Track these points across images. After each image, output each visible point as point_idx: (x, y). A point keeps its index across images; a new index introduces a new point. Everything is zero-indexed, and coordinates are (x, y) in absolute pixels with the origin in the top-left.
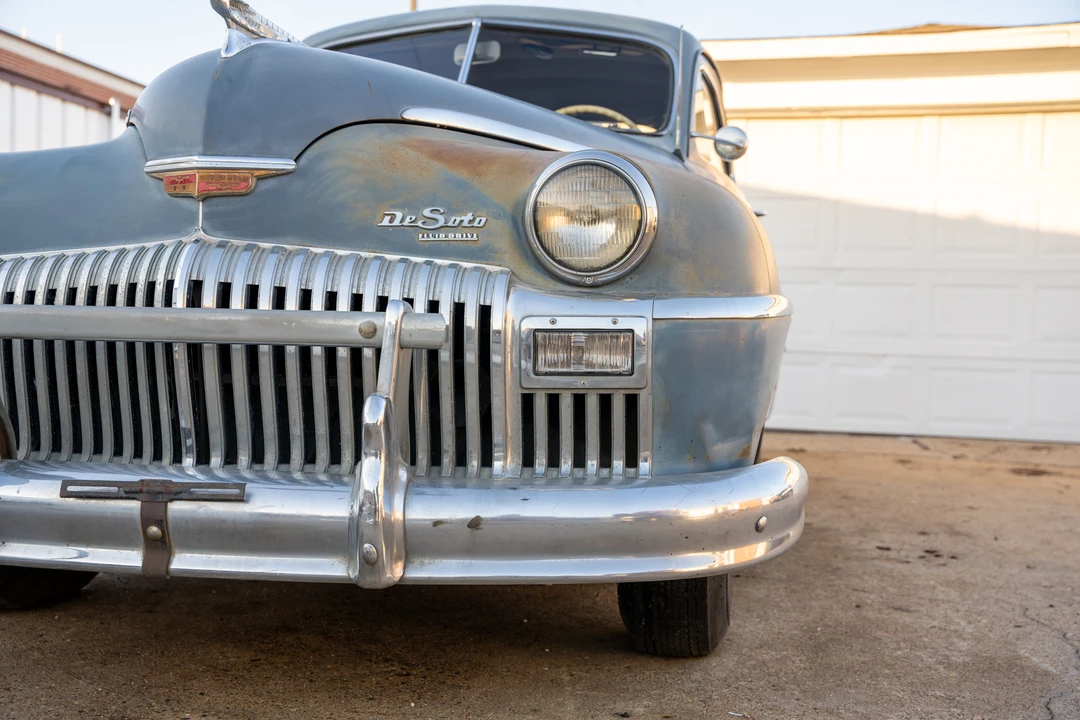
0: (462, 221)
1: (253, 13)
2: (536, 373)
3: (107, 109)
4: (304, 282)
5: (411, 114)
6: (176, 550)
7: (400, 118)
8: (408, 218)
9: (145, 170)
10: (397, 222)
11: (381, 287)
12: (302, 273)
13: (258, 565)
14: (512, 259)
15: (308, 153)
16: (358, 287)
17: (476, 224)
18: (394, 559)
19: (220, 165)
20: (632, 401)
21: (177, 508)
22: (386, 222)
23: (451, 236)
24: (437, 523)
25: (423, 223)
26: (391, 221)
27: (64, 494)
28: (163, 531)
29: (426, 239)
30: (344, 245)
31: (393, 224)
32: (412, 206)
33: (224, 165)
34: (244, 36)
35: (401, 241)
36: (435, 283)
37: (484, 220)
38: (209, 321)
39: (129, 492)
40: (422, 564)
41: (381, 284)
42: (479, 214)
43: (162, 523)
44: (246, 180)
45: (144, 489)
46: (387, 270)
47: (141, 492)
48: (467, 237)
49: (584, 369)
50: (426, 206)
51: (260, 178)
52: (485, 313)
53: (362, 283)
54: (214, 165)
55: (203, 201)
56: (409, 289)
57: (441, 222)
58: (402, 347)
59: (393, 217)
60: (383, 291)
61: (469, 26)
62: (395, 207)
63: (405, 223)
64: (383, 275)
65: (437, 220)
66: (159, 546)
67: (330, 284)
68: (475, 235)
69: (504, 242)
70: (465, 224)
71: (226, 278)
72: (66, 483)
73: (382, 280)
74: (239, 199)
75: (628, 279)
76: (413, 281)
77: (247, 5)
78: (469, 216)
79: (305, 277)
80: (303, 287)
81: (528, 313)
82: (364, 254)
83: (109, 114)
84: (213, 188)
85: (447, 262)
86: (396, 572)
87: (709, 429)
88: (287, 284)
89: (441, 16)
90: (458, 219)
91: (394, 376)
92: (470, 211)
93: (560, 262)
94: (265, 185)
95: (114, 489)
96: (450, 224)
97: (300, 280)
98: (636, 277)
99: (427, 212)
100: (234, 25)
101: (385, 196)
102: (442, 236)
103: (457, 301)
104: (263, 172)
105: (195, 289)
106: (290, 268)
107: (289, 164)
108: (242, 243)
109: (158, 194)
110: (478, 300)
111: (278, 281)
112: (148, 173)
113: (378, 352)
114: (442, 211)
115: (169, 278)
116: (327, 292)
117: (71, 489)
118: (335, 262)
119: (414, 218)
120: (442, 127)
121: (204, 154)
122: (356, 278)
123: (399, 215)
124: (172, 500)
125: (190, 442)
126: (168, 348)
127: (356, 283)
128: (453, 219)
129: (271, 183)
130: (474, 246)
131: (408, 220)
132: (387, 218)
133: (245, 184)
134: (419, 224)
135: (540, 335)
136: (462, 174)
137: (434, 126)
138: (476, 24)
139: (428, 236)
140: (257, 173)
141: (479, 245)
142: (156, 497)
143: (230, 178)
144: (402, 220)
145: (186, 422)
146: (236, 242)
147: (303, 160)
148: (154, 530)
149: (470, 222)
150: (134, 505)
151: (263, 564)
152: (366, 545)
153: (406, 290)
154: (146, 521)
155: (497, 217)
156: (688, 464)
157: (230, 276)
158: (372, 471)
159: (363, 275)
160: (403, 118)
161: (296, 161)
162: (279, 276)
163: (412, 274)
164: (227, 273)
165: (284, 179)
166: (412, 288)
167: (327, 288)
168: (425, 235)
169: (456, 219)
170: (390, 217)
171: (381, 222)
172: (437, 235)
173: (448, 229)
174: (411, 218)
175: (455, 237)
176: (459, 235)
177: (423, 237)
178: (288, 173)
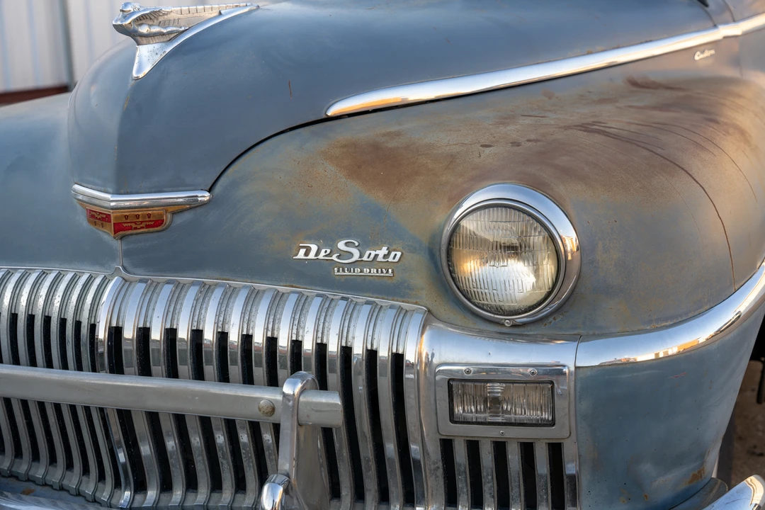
0: (376, 256)
2: (453, 421)
4: (220, 325)
5: (337, 107)
7: (324, 116)
8: (323, 250)
10: (312, 256)
11: (295, 331)
12: (218, 316)
15: (223, 179)
16: (273, 330)
17: (390, 259)
20: (556, 450)
22: (301, 255)
23: (366, 271)
25: (339, 257)
26: (307, 254)
29: (341, 273)
30: (264, 281)
31: (309, 257)
32: (327, 239)
34: (157, 46)
35: (317, 274)
36: (349, 327)
37: (399, 254)
41: (295, 328)
42: (394, 247)
44: (160, 217)
46: (302, 310)
48: (382, 272)
49: (499, 419)
50: (341, 238)
51: (174, 213)
52: (398, 363)
53: (276, 327)
56: (322, 333)
57: (356, 256)
58: (300, 425)
59: (308, 250)
60: (297, 335)
62: (311, 238)
63: (321, 256)
64: (297, 317)
65: (351, 255)
67: (245, 326)
68: (390, 271)
69: (420, 279)
70: (380, 258)
71: (145, 322)
73: (296, 322)
74: (156, 235)
75: (551, 319)
76: (327, 324)
78: (384, 251)
79: (221, 319)
80: (220, 330)
81: (443, 360)
82: (282, 289)
84: (129, 228)
87: (647, 468)
88: (203, 327)
90: (373, 253)
92: (385, 243)
93: (477, 305)
94: (179, 220)
96: (365, 258)
97: (216, 323)
98: (559, 318)
99: (341, 245)
100: (145, 40)
102: (358, 271)
103: (369, 348)
104: (177, 208)
105: (115, 336)
106: (207, 309)
110: (390, 349)
111: (195, 324)
114: (357, 244)
115: (93, 322)
116: (243, 335)
118: (252, 298)
119: (329, 251)
121: (118, 193)
122: (271, 320)
123: (314, 248)
127: (270, 326)
128: (368, 253)
129: (187, 216)
130: (390, 281)
131: (322, 253)
132: (302, 251)
133: (159, 221)
134: (334, 257)
135: (454, 384)
136: (378, 197)
139: (343, 271)
140: (171, 209)
141: (394, 280)
143: (144, 216)
144: (318, 253)
146: (155, 278)
147: (218, 189)
149: (385, 256)
153: (320, 335)
155: (413, 250)
157: (149, 319)
159: (278, 316)
160: (327, 115)
161: (209, 191)
162: (196, 319)
163: (326, 315)
164: (146, 316)
165: (199, 211)
166: (326, 331)
167: (242, 331)
168: (341, 269)
169: (370, 254)
170: (305, 250)
171: (297, 255)
172: (352, 269)
173: (363, 263)
174: (326, 252)
175: (370, 272)
176: (374, 271)
177: (338, 271)
178: (203, 204)
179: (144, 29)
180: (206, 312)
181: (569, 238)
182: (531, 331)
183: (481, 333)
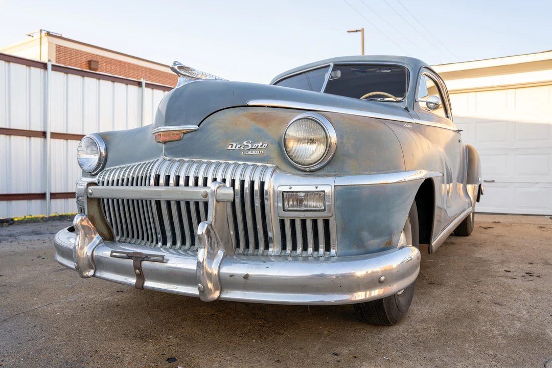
0: (258, 146)
1: (194, 70)
2: (284, 210)
4: (196, 174)
5: (251, 103)
6: (146, 279)
7: (245, 105)
10: (234, 148)
12: (196, 170)
14: (278, 161)
15: (203, 122)
17: (263, 147)
18: (216, 289)
19: (169, 130)
20: (326, 222)
21: (145, 264)
22: (230, 148)
23: (254, 152)
24: (231, 276)
25: (244, 147)
26: (232, 147)
27: (112, 256)
28: (141, 272)
30: (214, 159)
31: (232, 149)
32: (240, 141)
33: (171, 130)
34: (186, 79)
35: (235, 155)
36: (245, 172)
37: (266, 145)
38: (163, 192)
39: (129, 256)
40: (227, 292)
41: (224, 174)
42: (265, 142)
43: (140, 268)
44: (179, 134)
45: (134, 255)
46: (228, 167)
47: (133, 257)
48: (260, 152)
49: (303, 208)
51: (184, 133)
52: (262, 184)
53: (217, 174)
54: (167, 130)
55: (164, 143)
57: (250, 147)
58: (218, 201)
59: (232, 145)
61: (330, 65)
62: (233, 142)
63: (237, 148)
66: (141, 277)
67: (205, 174)
68: (263, 151)
69: (274, 154)
70: (259, 147)
71: (169, 173)
72: (112, 252)
73: (225, 171)
74: (177, 142)
75: (326, 168)
76: (236, 171)
77: (189, 68)
78: (261, 144)
79: (197, 172)
80: (196, 176)
81: (281, 184)
82: (221, 161)
84: (167, 139)
85: (251, 163)
86: (216, 295)
87: (365, 234)
88: (190, 175)
89: (320, 63)
92: (262, 141)
93: (295, 162)
94: (186, 136)
95: (125, 255)
96: (253, 147)
98: (329, 167)
99: (245, 143)
100: (182, 76)
101: (230, 137)
102: (250, 152)
103: (252, 180)
104: (185, 131)
106: (192, 168)
107: (196, 127)
108: (178, 159)
109: (155, 142)
110: (260, 179)
111: (187, 174)
114: (251, 142)
115: (150, 174)
116: (204, 178)
117: (114, 254)
118: (209, 164)
119: (240, 146)
120: (268, 107)
121: (165, 126)
122: (215, 172)
123: (235, 145)
124: (142, 260)
126: (150, 201)
127: (215, 174)
128: (255, 145)
129: (189, 135)
130: (262, 156)
131: (238, 146)
132: (230, 146)
133: (178, 136)
134: (242, 148)
135: (285, 194)
136: (261, 126)
137: (264, 106)
138: (332, 65)
139: (245, 153)
140: (183, 132)
141: (264, 155)
142: (138, 259)
143: (173, 134)
144: (236, 147)
145: (159, 230)
146: (175, 159)
147: (201, 125)
148: (137, 271)
149: (261, 146)
150: (131, 262)
152: (199, 284)
153: (233, 176)
154: (135, 268)
155: (272, 143)
156: (355, 250)
158: (202, 254)
159: (218, 170)
160: (247, 104)
161: (199, 126)
162: (188, 172)
164: (169, 171)
165: (193, 133)
166: (235, 175)
167: (204, 176)
171: (228, 148)
172: (248, 152)
173: (253, 149)
176: (256, 152)
177: (243, 153)
178: (195, 130)
179: (182, 72)
181: (333, 137)
182: (318, 173)
183: (297, 174)
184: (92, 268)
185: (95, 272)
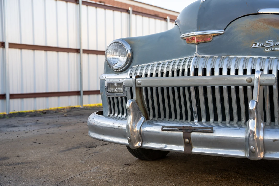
3: (166, 20)
5: (261, 11)
6: (193, 146)
7: (257, 13)
8: (261, 44)
9: (181, 37)
10: (257, 46)
11: (252, 67)
12: (227, 64)
13: (217, 151)
15: (228, 27)
16: (245, 67)
18: (261, 151)
19: (202, 34)
21: (193, 134)
22: (254, 46)
23: (276, 49)
24: (275, 140)
25: (266, 45)
26: (255, 46)
27: (163, 130)
28: (190, 141)
29: (267, 50)
30: (240, 55)
31: (256, 46)
32: (262, 41)
35: (259, 52)
36: (271, 64)
38: (200, 80)
39: (180, 129)
40: (270, 153)
41: (253, 66)
43: (189, 138)
44: (210, 37)
45: (184, 129)
46: (254, 61)
47: (183, 129)
50: (267, 40)
51: (214, 36)
53: (246, 66)
54: (200, 34)
55: (197, 44)
56: (262, 67)
58: (260, 85)
59: (256, 44)
60: (253, 68)
62: (256, 41)
63: (260, 46)
64: (253, 63)
65: (271, 44)
66: (189, 145)
67: (236, 66)
71: (205, 67)
72: (163, 127)
73: (253, 64)
74: (208, 43)
76: (263, 64)
79: (228, 65)
80: (228, 68)
82: (246, 57)
83: (167, 21)
84: (200, 40)
85: (275, 57)
86: (262, 155)
88: (223, 67)
91: (258, 94)
94: (215, 38)
95: (176, 129)
96: (275, 45)
97: (227, 66)
99: (267, 42)
101: (253, 38)
102: (273, 49)
104: (214, 35)
105: (196, 70)
106: (224, 63)
107: (223, 31)
108: (209, 56)
109: (184, 43)
111: (220, 67)
112: (181, 38)
113: (253, 87)
114: (272, 41)
115: (189, 68)
116: (235, 69)
117: (164, 128)
118: (238, 60)
119: (263, 44)
120: (271, 14)
121: (197, 31)
122: (245, 64)
123: (258, 44)
124: (192, 132)
125: (196, 115)
126: (189, 88)
128: (276, 43)
129: (217, 37)
131: (261, 45)
132: (254, 45)
133: (209, 38)
134: (265, 46)
137: (268, 14)
139: (268, 50)
140: (213, 35)
142: (187, 131)
143: (205, 37)
144: (259, 45)
145: (195, 109)
146: (207, 56)
147: (227, 30)
148: (187, 140)
150: (181, 133)
151: (219, 151)
152: (251, 147)
153: (261, 67)
154: (185, 138)
157: (206, 65)
158: (252, 124)
159: (247, 63)
160: (258, 13)
161: (225, 30)
162: (220, 65)
163: (263, 62)
165: (221, 36)
166: (263, 66)
167: (235, 68)
168: (267, 49)
169: (277, 44)
170: (255, 45)
171: (252, 46)
172: (271, 49)
173: (275, 46)
174: (262, 44)
175: (277, 49)
177: (266, 50)
178: (222, 34)
180: (223, 63)
184: (139, 141)
185: (142, 144)
